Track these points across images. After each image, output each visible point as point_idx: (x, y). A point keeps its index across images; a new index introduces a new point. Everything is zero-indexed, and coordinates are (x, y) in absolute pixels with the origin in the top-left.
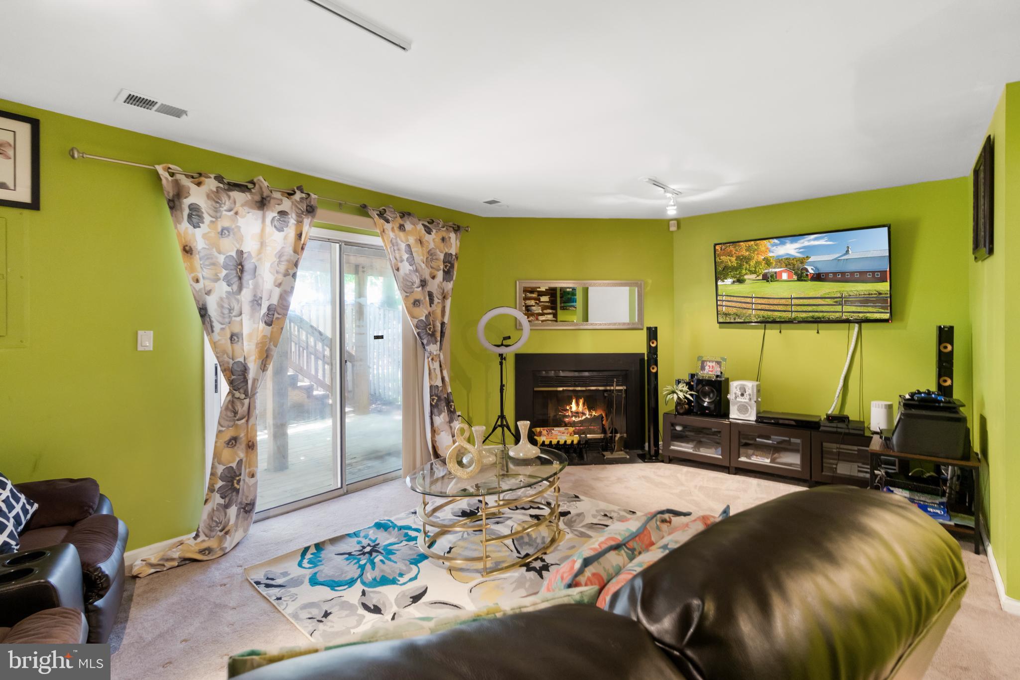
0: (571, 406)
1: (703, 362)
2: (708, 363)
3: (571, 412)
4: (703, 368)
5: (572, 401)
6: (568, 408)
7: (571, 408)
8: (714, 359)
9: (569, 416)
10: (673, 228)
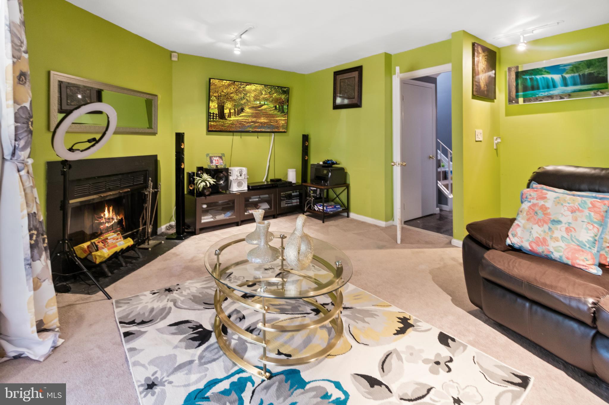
0: (105, 213)
1: (211, 158)
2: (214, 158)
3: (105, 218)
4: (211, 162)
5: (105, 209)
6: (102, 215)
7: (104, 215)
8: (216, 155)
9: (103, 222)
10: (175, 59)
